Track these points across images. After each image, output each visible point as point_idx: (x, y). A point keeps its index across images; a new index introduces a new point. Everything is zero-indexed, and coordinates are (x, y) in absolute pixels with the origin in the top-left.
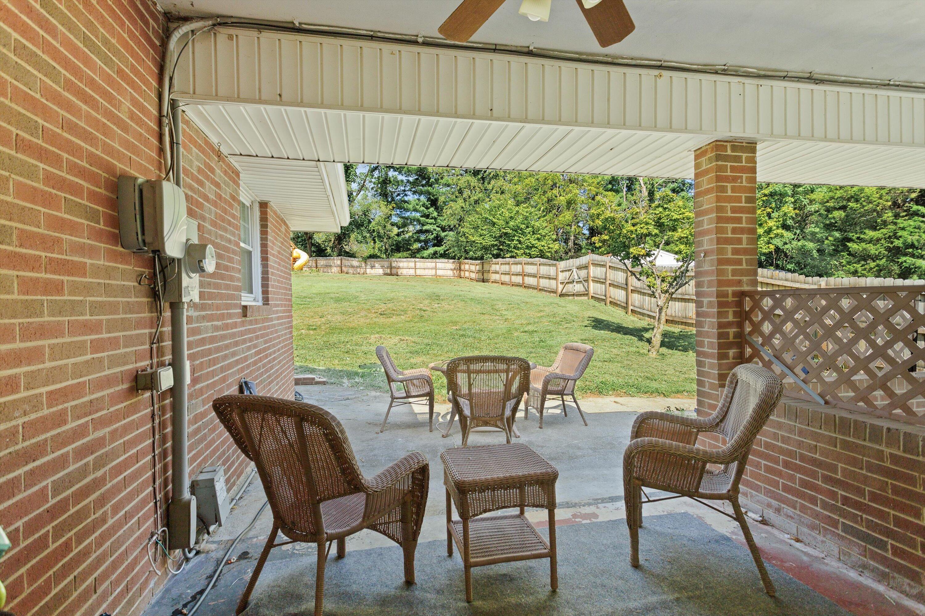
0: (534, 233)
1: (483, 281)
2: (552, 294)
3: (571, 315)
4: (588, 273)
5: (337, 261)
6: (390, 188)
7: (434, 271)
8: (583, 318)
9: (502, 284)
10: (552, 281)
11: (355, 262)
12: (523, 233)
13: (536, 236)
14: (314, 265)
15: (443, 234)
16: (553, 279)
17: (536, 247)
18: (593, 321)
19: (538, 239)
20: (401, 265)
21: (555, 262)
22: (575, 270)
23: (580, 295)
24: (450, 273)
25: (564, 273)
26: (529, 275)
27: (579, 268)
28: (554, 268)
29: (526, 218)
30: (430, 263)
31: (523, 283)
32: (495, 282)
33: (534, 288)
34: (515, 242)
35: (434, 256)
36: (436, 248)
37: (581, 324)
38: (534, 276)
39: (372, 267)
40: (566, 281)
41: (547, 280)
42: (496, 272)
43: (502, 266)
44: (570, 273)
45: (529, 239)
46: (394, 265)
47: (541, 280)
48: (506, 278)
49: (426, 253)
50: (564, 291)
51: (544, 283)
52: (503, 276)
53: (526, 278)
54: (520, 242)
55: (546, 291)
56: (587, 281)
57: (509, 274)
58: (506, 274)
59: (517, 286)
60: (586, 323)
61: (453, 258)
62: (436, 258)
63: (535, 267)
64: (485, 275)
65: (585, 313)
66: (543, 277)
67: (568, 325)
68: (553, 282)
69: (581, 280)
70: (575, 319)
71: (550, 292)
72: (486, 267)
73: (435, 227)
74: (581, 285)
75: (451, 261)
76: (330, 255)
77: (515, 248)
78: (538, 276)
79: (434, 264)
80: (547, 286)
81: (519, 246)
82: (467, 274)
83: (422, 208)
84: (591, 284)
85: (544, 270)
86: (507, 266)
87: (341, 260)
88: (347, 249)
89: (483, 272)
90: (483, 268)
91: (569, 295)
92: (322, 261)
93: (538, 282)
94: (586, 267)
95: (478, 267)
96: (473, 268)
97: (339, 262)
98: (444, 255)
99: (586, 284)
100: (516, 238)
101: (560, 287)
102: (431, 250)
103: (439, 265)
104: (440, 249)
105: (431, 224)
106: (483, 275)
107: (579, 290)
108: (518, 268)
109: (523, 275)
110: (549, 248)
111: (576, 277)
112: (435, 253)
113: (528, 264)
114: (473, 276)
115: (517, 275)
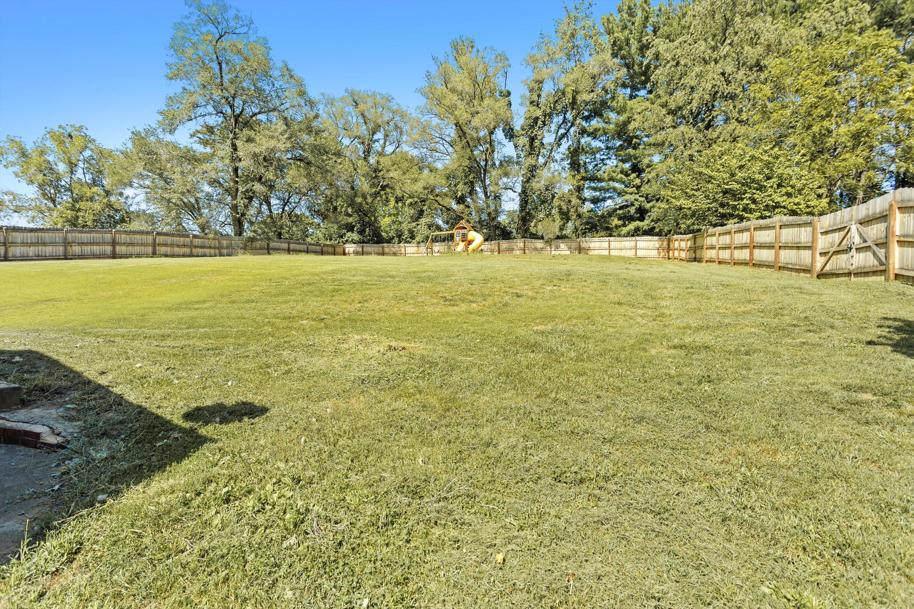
0: (779, 186)
1: (695, 260)
2: (802, 274)
3: (829, 312)
4: (887, 229)
5: (519, 243)
6: (583, 158)
7: (633, 252)
8: (866, 319)
9: (720, 263)
10: (802, 252)
11: (539, 244)
12: (761, 188)
13: (784, 190)
14: (497, 248)
15: (648, 206)
16: (805, 248)
17: (784, 207)
18: (898, 329)
19: (789, 195)
20: (592, 245)
21: (810, 218)
22: (854, 228)
23: (866, 274)
24: (654, 253)
25: (830, 237)
26: (762, 246)
27: (866, 222)
28: (809, 229)
29: (768, 165)
30: (629, 242)
31: (752, 259)
32: (710, 261)
33: (769, 266)
34: (745, 201)
35: (637, 232)
36: (637, 223)
37: (854, 335)
38: (770, 247)
39: (557, 248)
40: (832, 250)
41: (794, 252)
42: (712, 248)
43: (721, 238)
44: (843, 233)
45: (770, 196)
46: (583, 245)
47: (782, 252)
48: (725, 255)
49: (625, 230)
50: (828, 268)
51: (787, 256)
52: (721, 252)
53: (756, 252)
54: (754, 201)
55: (791, 270)
56: (884, 244)
57: (729, 248)
58: (725, 248)
59: (741, 264)
60: (873, 333)
61: (659, 234)
62: (638, 235)
63: (772, 233)
64: (698, 252)
65: (872, 308)
66: (786, 247)
67: (813, 338)
68: (806, 255)
69: (869, 243)
70: (836, 323)
71: (798, 271)
72: (699, 242)
73: (637, 196)
74: (869, 254)
75: (657, 238)
76: (514, 238)
77: (745, 210)
78: (777, 246)
79: (633, 243)
80: (794, 261)
81: (753, 206)
82: (676, 253)
83: (620, 176)
84: (896, 251)
85: (788, 235)
86: (728, 237)
87: (525, 243)
88: (533, 230)
89: (694, 249)
90: (695, 244)
91: (837, 275)
92: (504, 244)
93: (777, 256)
94: (883, 217)
95: (689, 243)
96: (683, 244)
97: (522, 245)
98: (650, 232)
99: (881, 252)
100: (748, 195)
101: (820, 261)
102: (632, 226)
103: (640, 244)
104: (645, 224)
105: (631, 194)
106: (695, 252)
107: (862, 264)
108: (744, 238)
109: (753, 246)
110: (808, 207)
111: (857, 240)
112: (637, 230)
113: (760, 228)
114: (683, 255)
115: (742, 248)
